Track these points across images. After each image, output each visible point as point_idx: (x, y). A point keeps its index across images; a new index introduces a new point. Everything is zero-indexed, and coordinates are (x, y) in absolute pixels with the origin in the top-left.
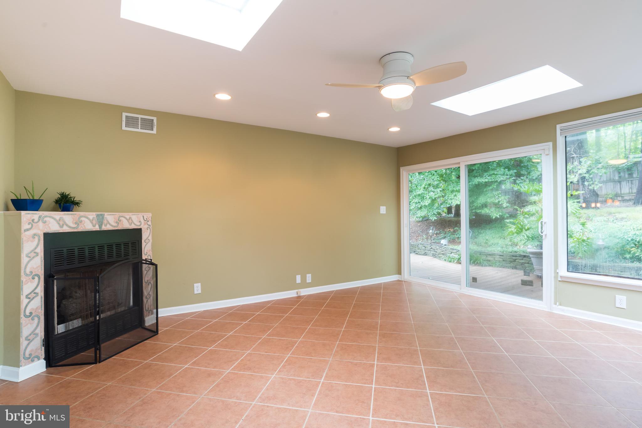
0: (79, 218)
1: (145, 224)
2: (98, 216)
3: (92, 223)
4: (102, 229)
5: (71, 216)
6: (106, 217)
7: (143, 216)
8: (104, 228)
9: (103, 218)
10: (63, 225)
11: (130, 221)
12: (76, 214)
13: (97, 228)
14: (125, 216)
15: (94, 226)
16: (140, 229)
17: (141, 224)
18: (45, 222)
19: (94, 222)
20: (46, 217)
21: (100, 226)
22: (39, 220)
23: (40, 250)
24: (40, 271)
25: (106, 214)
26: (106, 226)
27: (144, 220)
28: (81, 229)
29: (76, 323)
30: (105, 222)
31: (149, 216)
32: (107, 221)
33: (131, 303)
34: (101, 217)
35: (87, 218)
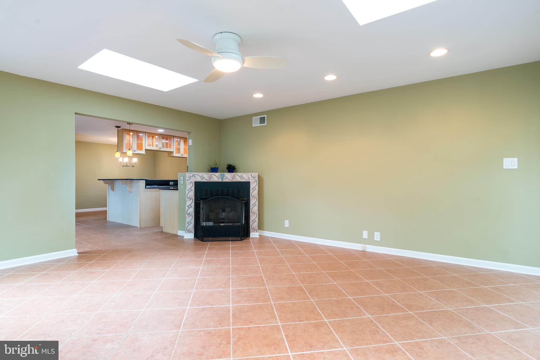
0: (211, 175)
1: (252, 179)
2: (221, 174)
3: (218, 178)
4: (223, 181)
5: (206, 174)
6: (226, 176)
7: (251, 175)
8: (224, 180)
9: (224, 176)
10: (203, 178)
11: (242, 177)
12: (209, 174)
13: (220, 180)
14: (238, 175)
15: (219, 179)
16: (249, 182)
17: (249, 179)
18: (195, 177)
19: (219, 177)
20: (195, 175)
21: (222, 179)
22: (193, 176)
23: (193, 188)
24: (193, 197)
25: (225, 173)
26: (225, 179)
27: (252, 177)
28: (211, 180)
29: (211, 224)
30: (225, 177)
31: (255, 175)
32: (226, 177)
33: (243, 223)
34: (223, 175)
35: (215, 175)
